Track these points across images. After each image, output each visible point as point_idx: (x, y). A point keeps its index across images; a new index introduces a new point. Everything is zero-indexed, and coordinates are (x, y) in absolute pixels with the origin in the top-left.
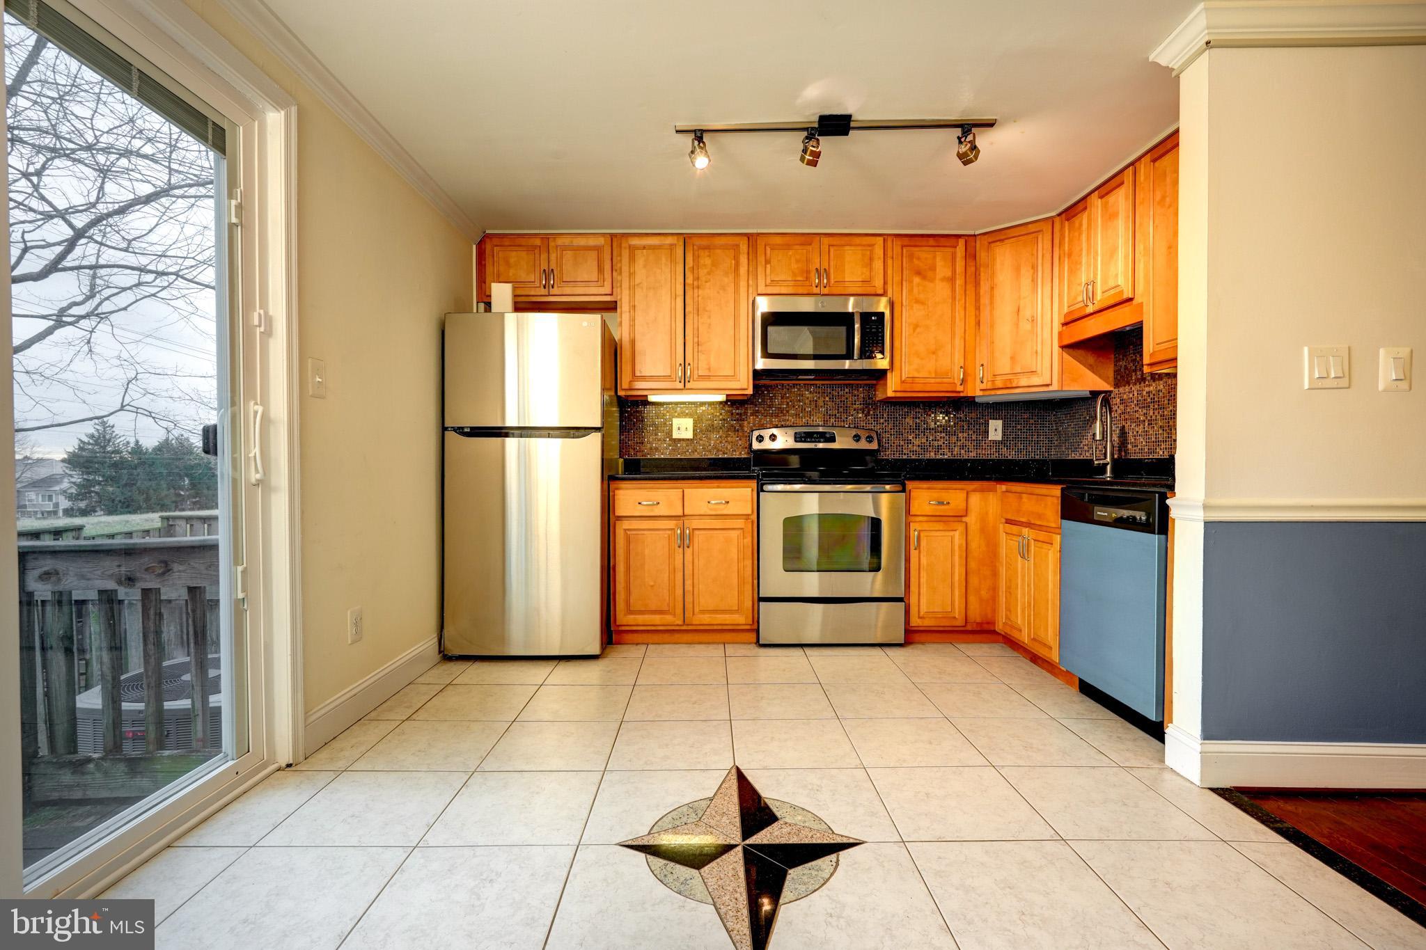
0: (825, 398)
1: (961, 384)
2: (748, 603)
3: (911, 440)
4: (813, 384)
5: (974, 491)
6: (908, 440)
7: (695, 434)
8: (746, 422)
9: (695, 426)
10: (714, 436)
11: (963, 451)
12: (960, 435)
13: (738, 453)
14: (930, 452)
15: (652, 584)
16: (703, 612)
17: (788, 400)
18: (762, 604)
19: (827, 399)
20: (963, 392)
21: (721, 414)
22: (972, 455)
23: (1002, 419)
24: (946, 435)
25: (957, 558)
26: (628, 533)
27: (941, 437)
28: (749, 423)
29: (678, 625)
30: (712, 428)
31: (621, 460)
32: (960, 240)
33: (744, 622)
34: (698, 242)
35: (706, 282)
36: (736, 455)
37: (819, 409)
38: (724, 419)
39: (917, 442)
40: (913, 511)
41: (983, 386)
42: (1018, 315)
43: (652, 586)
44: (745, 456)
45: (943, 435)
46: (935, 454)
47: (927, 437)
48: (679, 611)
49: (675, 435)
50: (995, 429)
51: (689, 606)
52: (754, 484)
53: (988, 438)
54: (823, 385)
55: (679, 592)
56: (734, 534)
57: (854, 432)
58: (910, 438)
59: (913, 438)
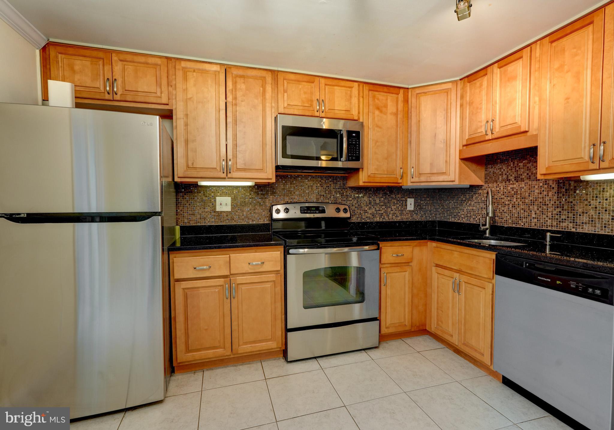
0: (317, 184)
1: (401, 179)
2: (279, 332)
3: (366, 210)
4: (310, 176)
5: (416, 246)
6: (365, 211)
7: (232, 208)
8: (267, 200)
9: (232, 203)
10: (246, 209)
11: (394, 217)
12: (393, 207)
13: (262, 220)
14: (377, 217)
15: (206, 328)
16: (246, 343)
17: (295, 186)
18: (289, 333)
19: (319, 185)
20: (401, 183)
21: (250, 194)
22: (399, 219)
23: (414, 198)
24: (385, 207)
25: (407, 289)
26: (186, 290)
27: (383, 209)
28: (269, 200)
29: (227, 356)
30: (244, 204)
31: (178, 228)
32: (401, 90)
33: (276, 347)
36: (261, 222)
37: (314, 191)
38: (253, 198)
39: (370, 212)
40: (383, 261)
41: (413, 180)
42: (435, 138)
43: (206, 330)
44: (267, 222)
45: (384, 207)
46: (380, 219)
47: (375, 209)
48: (228, 345)
49: (218, 209)
50: (411, 203)
51: (235, 341)
52: (282, 249)
53: (407, 209)
54: (316, 176)
55: (228, 331)
56: (268, 285)
57: (336, 206)
58: (366, 209)
59: (368, 209)
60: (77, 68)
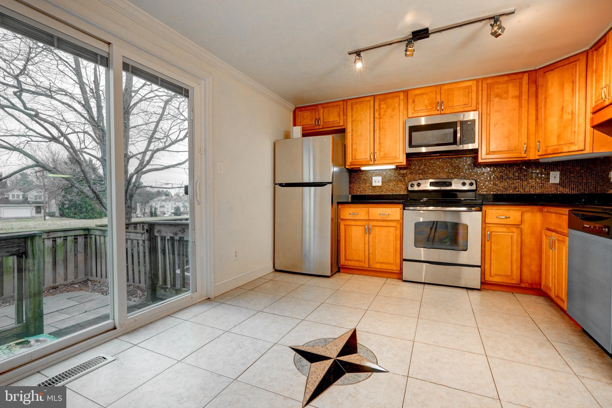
0: (447, 164)
1: (525, 153)
2: (398, 261)
3: (497, 184)
4: (441, 158)
5: (527, 211)
6: (495, 184)
7: (382, 184)
8: (406, 178)
9: (382, 180)
10: (391, 184)
11: (531, 190)
12: (530, 181)
13: (402, 192)
14: (510, 190)
15: (355, 248)
16: (378, 263)
17: (428, 166)
18: (404, 262)
19: (449, 165)
20: (526, 157)
21: (395, 174)
22: (538, 191)
23: (559, 171)
24: (520, 181)
25: (515, 248)
26: (346, 226)
27: (517, 182)
28: (408, 178)
29: (366, 267)
30: (390, 181)
31: (350, 196)
32: (525, 74)
33: (396, 269)
34: (379, 97)
35: (384, 115)
37: (444, 170)
38: (396, 177)
39: (501, 185)
40: (487, 221)
41: (540, 153)
42: (562, 111)
43: (355, 250)
44: (406, 193)
45: (518, 181)
46: (513, 191)
47: (508, 182)
48: (367, 261)
49: (374, 184)
50: (555, 177)
51: (371, 260)
52: (401, 206)
53: (549, 182)
54: (446, 158)
55: (367, 253)
56: (392, 229)
57: (462, 181)
58: (497, 183)
59: (499, 183)
60: (305, 117)
